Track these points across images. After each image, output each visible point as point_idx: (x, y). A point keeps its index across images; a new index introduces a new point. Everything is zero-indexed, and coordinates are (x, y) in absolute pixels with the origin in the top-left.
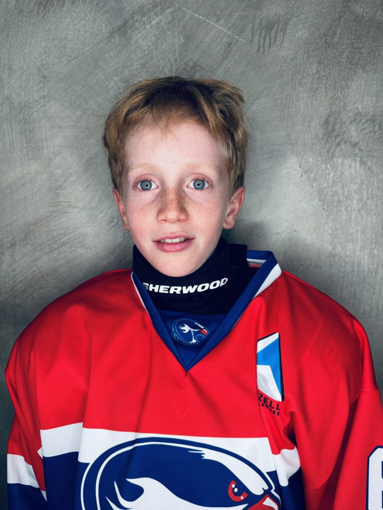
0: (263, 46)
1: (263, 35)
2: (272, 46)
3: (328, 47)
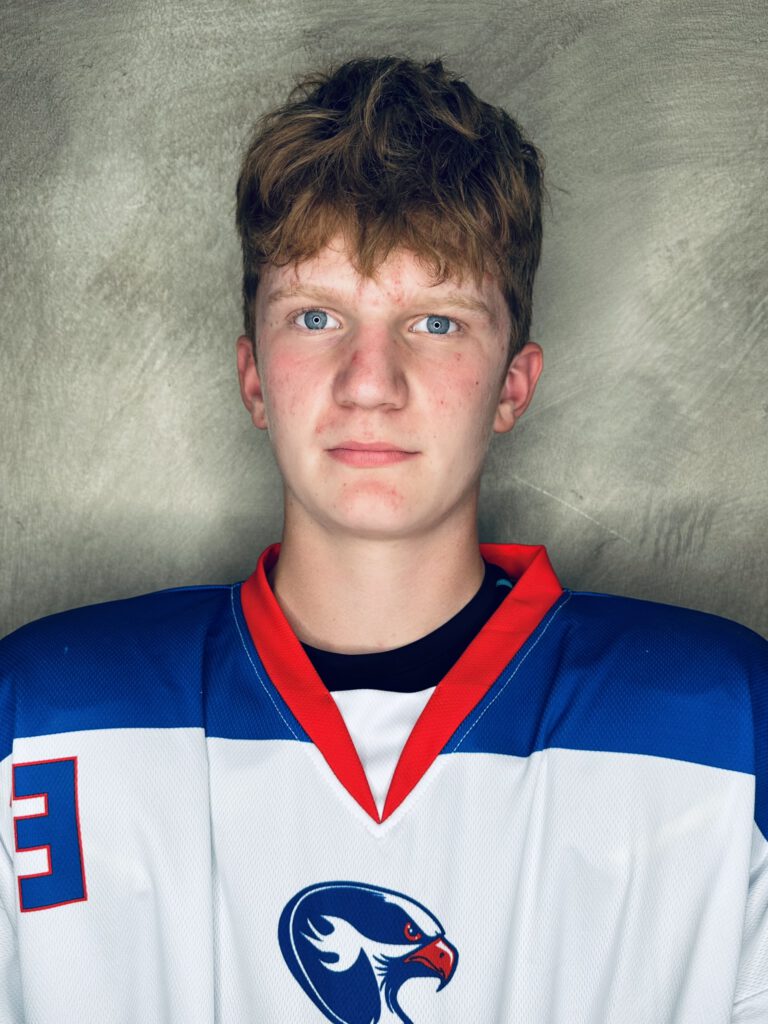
0: (666, 551)
1: (666, 530)
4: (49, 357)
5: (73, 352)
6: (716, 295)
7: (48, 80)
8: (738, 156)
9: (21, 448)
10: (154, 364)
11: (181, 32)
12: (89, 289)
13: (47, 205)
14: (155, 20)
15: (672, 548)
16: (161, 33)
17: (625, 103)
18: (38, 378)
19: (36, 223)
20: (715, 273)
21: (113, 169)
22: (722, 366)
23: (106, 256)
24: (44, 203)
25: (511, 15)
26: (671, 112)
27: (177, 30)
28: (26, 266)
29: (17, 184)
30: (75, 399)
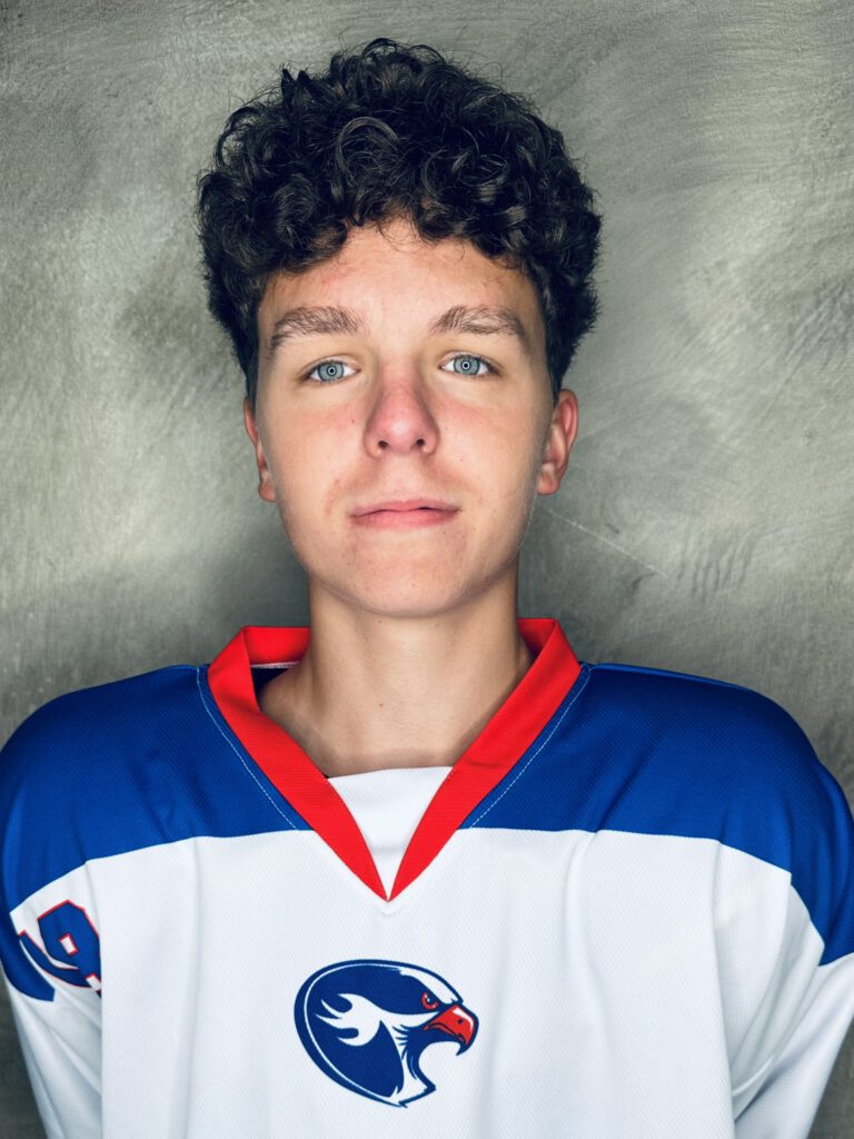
0: (704, 585)
1: (704, 564)
2: (720, 584)
3: (834, 592)
4: (79, 394)
5: (102, 389)
6: (756, 318)
7: (74, 111)
8: (779, 171)
9: (51, 488)
10: (183, 400)
11: (207, 58)
12: (117, 325)
13: (74, 240)
14: (181, 46)
15: (711, 582)
16: (187, 60)
17: (661, 120)
18: (68, 416)
19: (63, 258)
20: (755, 296)
21: (140, 202)
22: (763, 392)
23: (134, 291)
24: (71, 238)
25: (542, 30)
26: (708, 127)
27: (202, 57)
28: (54, 302)
29: (43, 218)
30: (105, 437)
